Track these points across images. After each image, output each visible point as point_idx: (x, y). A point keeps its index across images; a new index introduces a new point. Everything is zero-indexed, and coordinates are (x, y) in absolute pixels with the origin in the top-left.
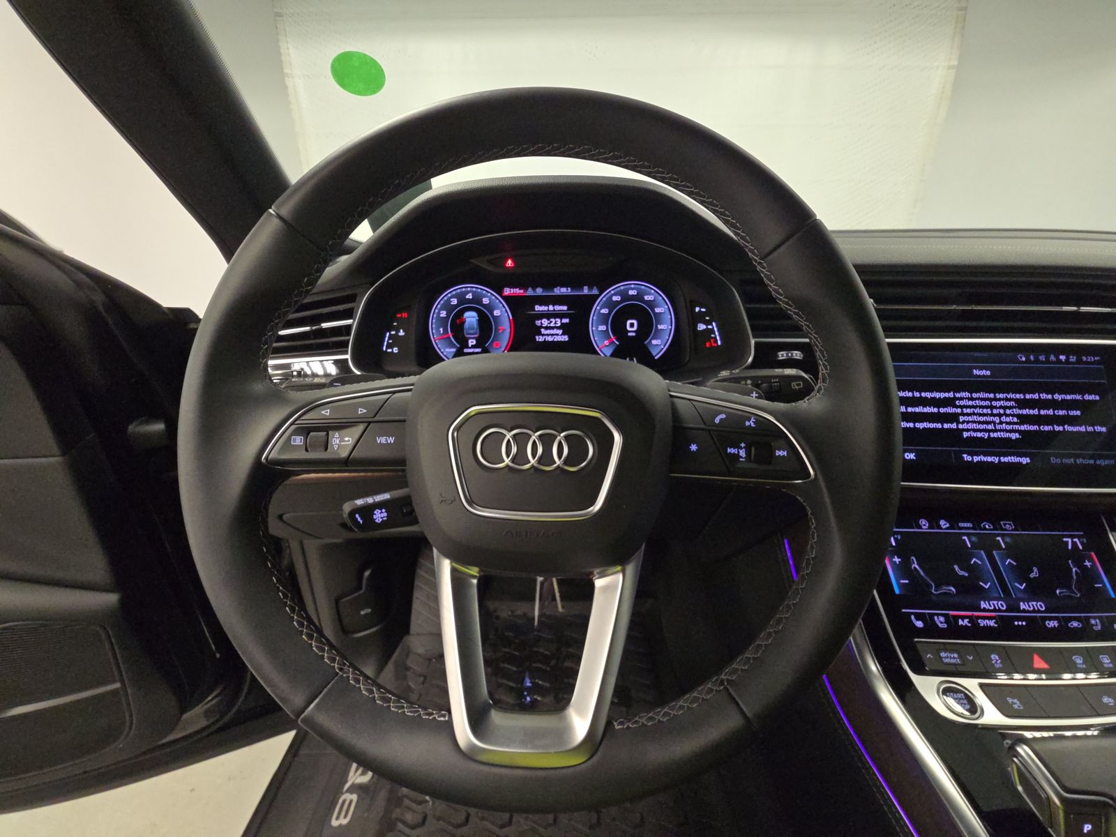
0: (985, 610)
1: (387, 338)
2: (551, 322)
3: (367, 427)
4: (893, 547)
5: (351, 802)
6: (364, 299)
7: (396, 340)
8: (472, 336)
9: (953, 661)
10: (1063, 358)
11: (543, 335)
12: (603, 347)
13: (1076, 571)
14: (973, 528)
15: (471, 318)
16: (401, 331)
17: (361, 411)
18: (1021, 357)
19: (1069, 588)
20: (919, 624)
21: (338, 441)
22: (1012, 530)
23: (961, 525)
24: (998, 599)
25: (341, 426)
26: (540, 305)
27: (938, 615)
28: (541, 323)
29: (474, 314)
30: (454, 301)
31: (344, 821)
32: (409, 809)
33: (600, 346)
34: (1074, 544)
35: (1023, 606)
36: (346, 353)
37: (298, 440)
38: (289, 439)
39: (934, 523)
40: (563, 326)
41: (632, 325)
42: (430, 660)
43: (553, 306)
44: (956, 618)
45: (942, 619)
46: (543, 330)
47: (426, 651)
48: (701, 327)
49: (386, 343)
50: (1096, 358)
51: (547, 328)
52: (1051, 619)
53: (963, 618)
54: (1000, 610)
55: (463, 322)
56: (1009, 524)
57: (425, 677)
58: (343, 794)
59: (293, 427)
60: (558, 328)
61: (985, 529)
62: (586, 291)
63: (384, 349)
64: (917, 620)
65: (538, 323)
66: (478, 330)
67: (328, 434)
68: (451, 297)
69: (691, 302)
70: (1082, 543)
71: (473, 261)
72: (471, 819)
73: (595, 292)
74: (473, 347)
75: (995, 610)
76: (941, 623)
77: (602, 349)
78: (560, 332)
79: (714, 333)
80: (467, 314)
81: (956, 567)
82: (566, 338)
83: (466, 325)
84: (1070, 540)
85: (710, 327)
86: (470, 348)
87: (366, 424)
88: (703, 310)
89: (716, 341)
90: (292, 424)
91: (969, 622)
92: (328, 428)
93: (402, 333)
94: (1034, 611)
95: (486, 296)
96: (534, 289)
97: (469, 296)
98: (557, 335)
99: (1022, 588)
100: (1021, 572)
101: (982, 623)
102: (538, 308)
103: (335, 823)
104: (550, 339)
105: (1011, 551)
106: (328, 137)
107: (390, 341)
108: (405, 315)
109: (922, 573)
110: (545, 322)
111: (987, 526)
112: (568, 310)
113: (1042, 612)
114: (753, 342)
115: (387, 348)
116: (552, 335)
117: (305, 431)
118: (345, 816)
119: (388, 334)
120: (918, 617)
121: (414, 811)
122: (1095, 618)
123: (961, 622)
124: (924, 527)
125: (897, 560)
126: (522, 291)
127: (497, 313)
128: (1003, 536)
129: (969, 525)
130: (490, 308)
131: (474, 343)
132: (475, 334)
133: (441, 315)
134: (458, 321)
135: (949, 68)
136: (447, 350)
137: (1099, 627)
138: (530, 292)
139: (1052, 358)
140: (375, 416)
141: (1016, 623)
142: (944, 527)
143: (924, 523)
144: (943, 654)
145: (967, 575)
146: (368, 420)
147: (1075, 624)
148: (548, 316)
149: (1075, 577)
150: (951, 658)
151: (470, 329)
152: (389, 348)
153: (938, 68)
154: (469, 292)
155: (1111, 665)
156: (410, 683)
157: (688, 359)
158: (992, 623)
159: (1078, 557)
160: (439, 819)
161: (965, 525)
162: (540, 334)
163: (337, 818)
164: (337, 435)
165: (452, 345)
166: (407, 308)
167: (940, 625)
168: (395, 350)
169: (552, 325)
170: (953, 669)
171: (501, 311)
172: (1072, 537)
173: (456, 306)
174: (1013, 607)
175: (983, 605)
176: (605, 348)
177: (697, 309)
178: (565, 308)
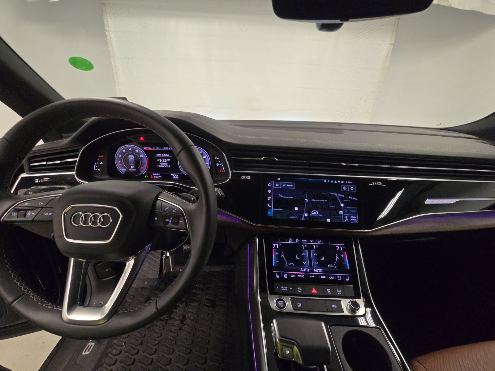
0: (302, 272)
1: (95, 165)
2: (163, 160)
3: (41, 209)
4: (277, 248)
5: (92, 345)
6: (82, 150)
7: (99, 166)
9: (285, 290)
10: (339, 182)
11: (160, 165)
13: (337, 258)
14: (307, 242)
15: (131, 157)
16: (101, 162)
17: (40, 204)
18: (325, 181)
19: (333, 265)
20: (278, 277)
21: (30, 214)
22: (320, 243)
23: (303, 241)
24: (307, 268)
25: (31, 209)
27: (285, 273)
28: (159, 160)
29: (132, 156)
30: (124, 151)
31: (87, 353)
32: (115, 349)
34: (340, 248)
35: (315, 270)
36: (74, 171)
37: (15, 214)
38: (11, 213)
39: (294, 240)
40: (168, 162)
42: (138, 289)
43: (164, 154)
44: (291, 274)
45: (286, 275)
46: (160, 163)
47: (136, 286)
48: (218, 165)
49: (94, 167)
50: (351, 182)
51: (161, 162)
52: (323, 275)
53: (293, 274)
54: (307, 272)
55: (129, 159)
56: (319, 241)
57: (134, 296)
58: (89, 343)
59: (13, 209)
60: (166, 163)
61: (311, 242)
63: (94, 169)
64: (277, 275)
65: (158, 160)
66: (134, 162)
67: (26, 212)
68: (123, 149)
69: (213, 155)
70: (342, 248)
71: (127, 137)
72: (139, 352)
74: (133, 169)
75: (305, 272)
76: (285, 276)
77: (183, 171)
78: (167, 164)
79: (222, 167)
80: (130, 156)
81: (296, 256)
82: (169, 166)
84: (338, 247)
85: (221, 165)
86: (131, 169)
87: (41, 208)
88: (218, 158)
89: (223, 170)
90: (13, 208)
91: (295, 276)
92: (26, 210)
93: (101, 163)
94: (318, 272)
95: (137, 150)
96: (156, 148)
97: (130, 149)
98: (166, 165)
99: (317, 264)
100: (318, 259)
101: (299, 276)
102: (157, 155)
103: (84, 353)
104: (163, 166)
105: (317, 251)
106: (125, 59)
107: (97, 166)
108: (102, 156)
109: (284, 258)
110: (161, 160)
111: (311, 241)
112: (169, 156)
113: (321, 273)
114: (230, 172)
115: (95, 169)
116: (164, 165)
117: (17, 210)
118: (88, 351)
119: (95, 164)
120: (278, 274)
121: (117, 350)
122: (339, 276)
123: (292, 276)
124: (290, 241)
125: (277, 253)
126: (151, 148)
127: (141, 156)
128: (315, 245)
129: (306, 241)
130: (139, 154)
131: (133, 167)
132: (133, 164)
133: (119, 156)
134: (126, 159)
135: (391, 44)
136: (123, 169)
137: (340, 279)
138: (154, 149)
139: (336, 182)
140: (45, 206)
141: (311, 276)
142: (297, 242)
143: (290, 240)
144: (282, 287)
145: (299, 259)
146: (42, 207)
147: (331, 278)
148: (162, 158)
149: (336, 260)
150: (285, 288)
151: (131, 162)
152: (96, 169)
153: (386, 44)
154: (130, 148)
155: (341, 294)
156: (127, 299)
158: (302, 276)
159: (340, 253)
160: (126, 352)
161: (304, 241)
163: (85, 352)
164: (30, 212)
165: (125, 168)
166: (103, 154)
167: (285, 277)
168: (99, 170)
169: (163, 161)
170: (284, 292)
171: (143, 155)
172: (339, 246)
173: (125, 153)
174: (312, 271)
175: (302, 270)
177: (216, 158)
178: (168, 155)
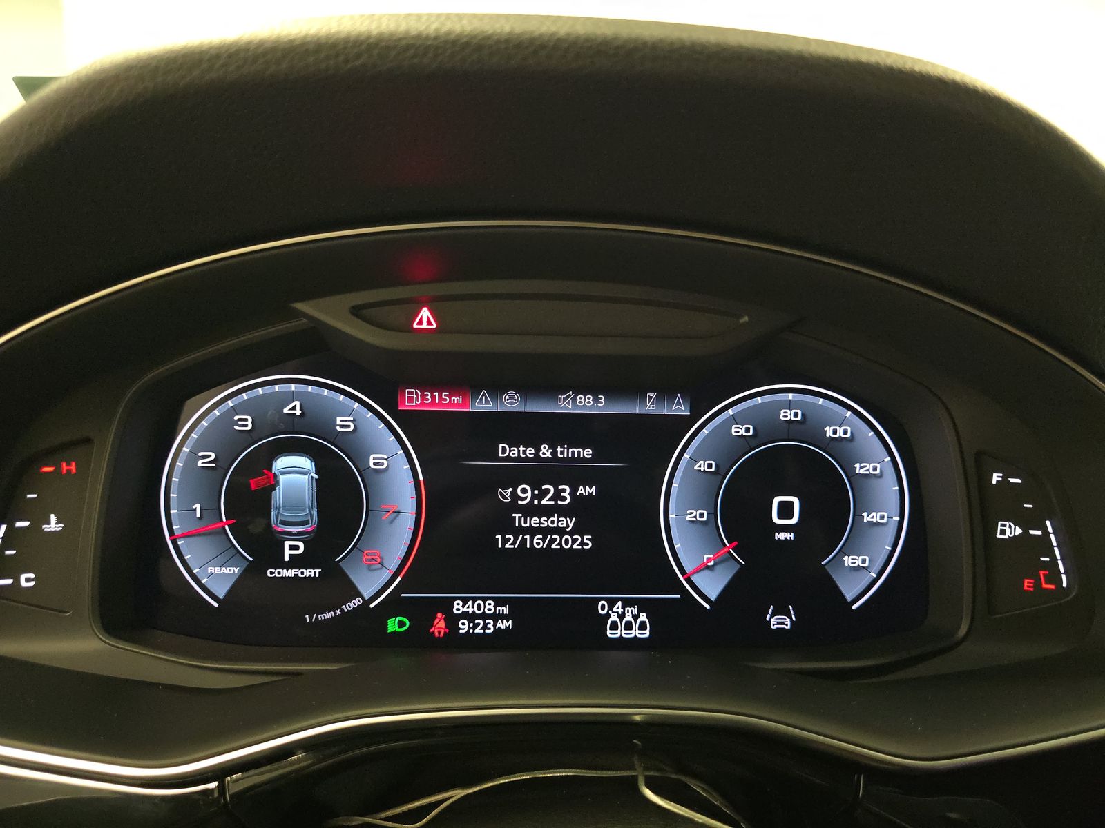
2: (544, 493)
8: (295, 529)
11: (518, 531)
12: (697, 571)
15: (294, 474)
26: (514, 443)
28: (514, 495)
29: (304, 462)
30: (246, 423)
33: (688, 569)
40: (578, 508)
41: (786, 510)
43: (553, 446)
46: (517, 517)
48: (1011, 530)
51: (530, 511)
55: (273, 483)
60: (563, 512)
62: (651, 407)
65: (506, 493)
66: (315, 513)
68: (235, 410)
71: (299, 306)
73: (680, 408)
74: (295, 562)
77: (695, 578)
78: (568, 523)
79: (1049, 552)
80: (282, 462)
83: (278, 496)
85: (1036, 532)
86: (288, 566)
88: (1016, 481)
89: (1054, 577)
93: (54, 523)
96: (495, 394)
97: (293, 408)
98: (561, 532)
102: (507, 451)
110: (526, 494)
112: (596, 459)
116: (545, 532)
126: (458, 400)
127: (376, 460)
130: (357, 446)
131: (300, 551)
132: (304, 523)
133: (200, 463)
134: (252, 483)
136: (214, 570)
138: (483, 404)
148: (537, 475)
151: (290, 507)
154: (292, 396)
157: (963, 631)
162: (509, 527)
165: (231, 558)
168: (26, 581)
169: (546, 501)
171: (391, 455)
173: (251, 436)
176: (706, 572)
177: (996, 478)
178: (587, 453)
